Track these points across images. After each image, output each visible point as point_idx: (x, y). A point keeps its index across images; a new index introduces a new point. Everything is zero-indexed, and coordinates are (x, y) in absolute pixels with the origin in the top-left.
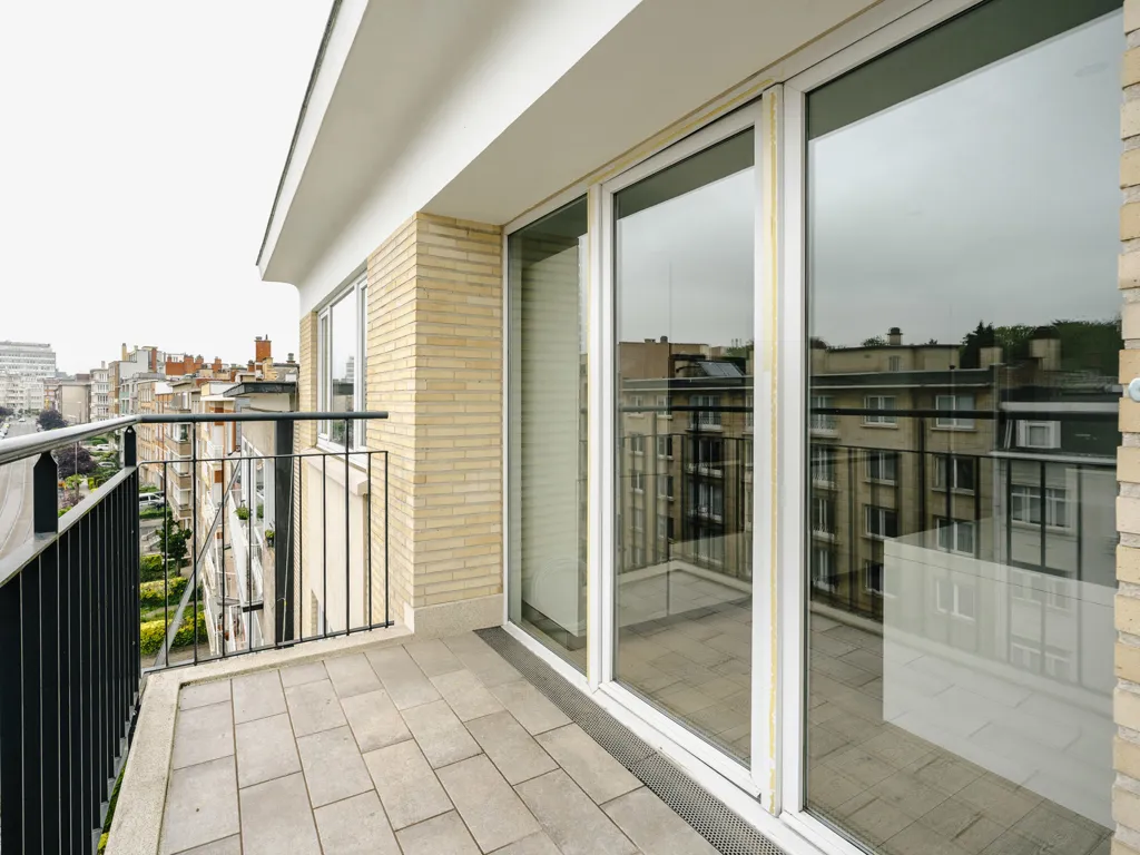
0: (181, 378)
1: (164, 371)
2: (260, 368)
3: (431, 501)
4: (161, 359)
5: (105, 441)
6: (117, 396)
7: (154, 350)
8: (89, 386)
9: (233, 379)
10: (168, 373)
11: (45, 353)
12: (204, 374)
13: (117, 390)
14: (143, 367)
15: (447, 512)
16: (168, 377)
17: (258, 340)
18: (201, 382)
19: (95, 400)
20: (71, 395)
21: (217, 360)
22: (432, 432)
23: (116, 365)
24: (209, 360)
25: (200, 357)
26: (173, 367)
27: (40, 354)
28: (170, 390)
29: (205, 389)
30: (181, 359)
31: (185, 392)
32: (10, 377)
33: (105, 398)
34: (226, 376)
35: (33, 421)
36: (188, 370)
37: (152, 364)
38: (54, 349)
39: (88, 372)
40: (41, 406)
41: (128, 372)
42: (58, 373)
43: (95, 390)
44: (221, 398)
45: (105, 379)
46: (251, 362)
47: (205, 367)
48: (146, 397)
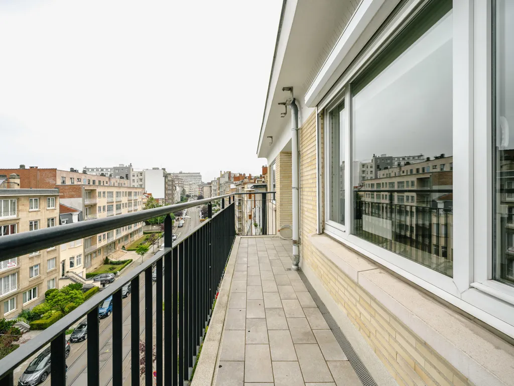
0: (238, 182)
1: (233, 180)
2: (264, 177)
3: (283, 209)
4: (232, 176)
5: (216, 206)
6: (219, 190)
7: (230, 172)
8: (211, 186)
9: (255, 182)
10: (234, 181)
11: (198, 176)
12: (246, 180)
13: (219, 188)
14: (227, 179)
15: (287, 211)
16: (234, 182)
17: (263, 167)
18: (245, 184)
19: (213, 191)
20: (206, 189)
21: (250, 175)
22: (284, 195)
23: (219, 179)
24: (247, 175)
25: (244, 174)
26: (236, 178)
27: (197, 176)
28: (235, 187)
29: (246, 186)
30: (238, 175)
31: (240, 187)
32: (190, 184)
33: (215, 190)
34: (253, 181)
35: (196, 198)
36: (240, 179)
37: (229, 178)
38: (201, 174)
39: (210, 182)
40: (198, 194)
41: (222, 181)
42: (202, 183)
43: (213, 188)
44: (250, 189)
45: (215, 184)
46: (261, 175)
47: (246, 178)
48: (228, 190)
